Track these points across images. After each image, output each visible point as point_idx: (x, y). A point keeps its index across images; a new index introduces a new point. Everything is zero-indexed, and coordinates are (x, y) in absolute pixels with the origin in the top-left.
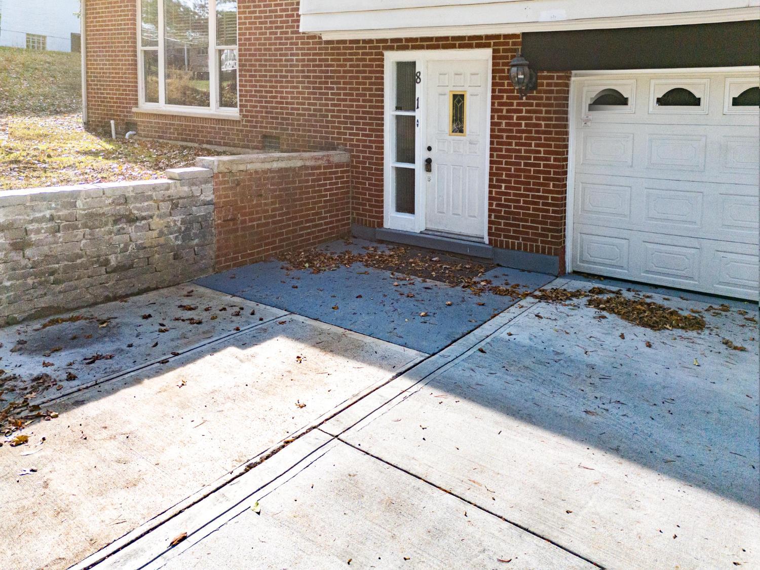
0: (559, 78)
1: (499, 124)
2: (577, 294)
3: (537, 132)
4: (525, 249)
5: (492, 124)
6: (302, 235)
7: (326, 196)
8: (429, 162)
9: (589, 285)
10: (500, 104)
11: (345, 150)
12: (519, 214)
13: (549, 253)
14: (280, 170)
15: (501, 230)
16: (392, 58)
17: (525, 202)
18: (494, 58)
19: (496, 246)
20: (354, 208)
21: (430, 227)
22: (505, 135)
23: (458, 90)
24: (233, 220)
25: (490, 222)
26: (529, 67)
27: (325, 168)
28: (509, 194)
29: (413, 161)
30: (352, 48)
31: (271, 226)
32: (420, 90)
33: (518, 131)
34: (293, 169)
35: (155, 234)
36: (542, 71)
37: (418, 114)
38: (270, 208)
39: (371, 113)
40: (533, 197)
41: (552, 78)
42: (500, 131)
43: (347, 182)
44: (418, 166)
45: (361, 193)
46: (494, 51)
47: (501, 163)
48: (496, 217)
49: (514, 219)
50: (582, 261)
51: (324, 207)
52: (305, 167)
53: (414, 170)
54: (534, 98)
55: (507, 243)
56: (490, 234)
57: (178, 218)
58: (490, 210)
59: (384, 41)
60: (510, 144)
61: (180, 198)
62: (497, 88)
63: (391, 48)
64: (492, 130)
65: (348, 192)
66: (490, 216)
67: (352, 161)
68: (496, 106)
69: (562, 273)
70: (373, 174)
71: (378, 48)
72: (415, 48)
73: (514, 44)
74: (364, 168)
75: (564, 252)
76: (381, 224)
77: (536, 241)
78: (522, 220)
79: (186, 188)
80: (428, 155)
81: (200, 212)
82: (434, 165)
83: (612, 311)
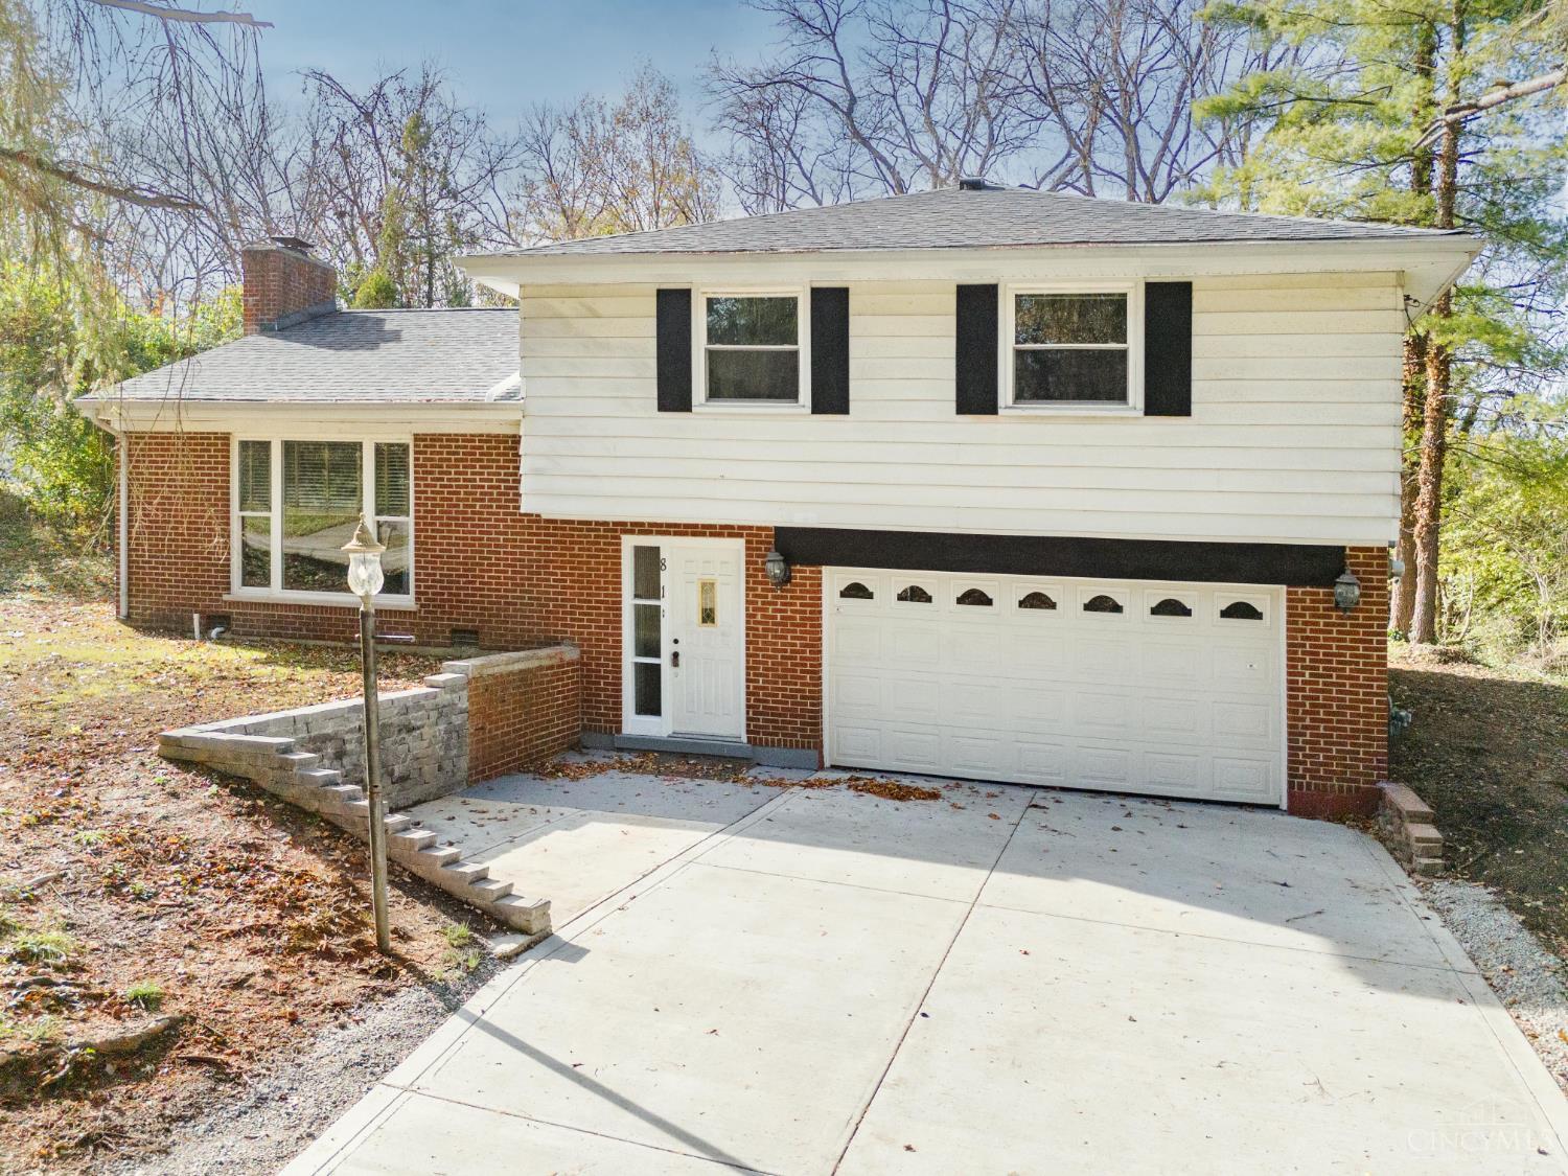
0: (811, 572)
1: (754, 616)
2: (837, 782)
3: (792, 625)
4: (785, 745)
5: (748, 616)
6: (537, 746)
7: (557, 699)
8: (676, 655)
9: (846, 776)
10: (756, 596)
11: (573, 645)
12: (777, 708)
13: (809, 748)
14: (521, 671)
15: (760, 727)
16: (629, 543)
17: (783, 696)
18: (747, 549)
19: (755, 744)
20: (584, 713)
21: (678, 730)
22: (761, 627)
23: (708, 578)
24: (482, 728)
25: (748, 719)
26: (784, 561)
27: (559, 666)
28: (766, 688)
29: (657, 654)
30: (581, 530)
31: (513, 736)
32: (665, 578)
33: (774, 624)
34: (529, 671)
35: (425, 744)
36: (795, 565)
37: (663, 603)
38: (511, 715)
39: (607, 602)
40: (791, 690)
41: (805, 572)
42: (755, 622)
43: (577, 682)
44: (665, 661)
45: (594, 695)
46: (747, 542)
47: (758, 656)
48: (754, 713)
49: (773, 715)
50: (838, 754)
51: (557, 713)
52: (540, 668)
53: (659, 665)
54: (787, 591)
55: (767, 740)
56: (748, 732)
57: (442, 727)
58: (748, 707)
59: (624, 524)
60: (766, 636)
61: (444, 706)
62: (751, 580)
63: (632, 532)
64: (748, 622)
65: (577, 695)
66: (748, 713)
67: (582, 658)
68: (751, 598)
69: (821, 767)
70: (610, 672)
71: (616, 531)
72: (659, 533)
73: (767, 536)
74: (597, 665)
75: (822, 747)
76: (619, 730)
77: (796, 736)
78: (780, 715)
79: (448, 696)
80: (676, 648)
81: (457, 720)
82: (681, 659)
83: (869, 791)
